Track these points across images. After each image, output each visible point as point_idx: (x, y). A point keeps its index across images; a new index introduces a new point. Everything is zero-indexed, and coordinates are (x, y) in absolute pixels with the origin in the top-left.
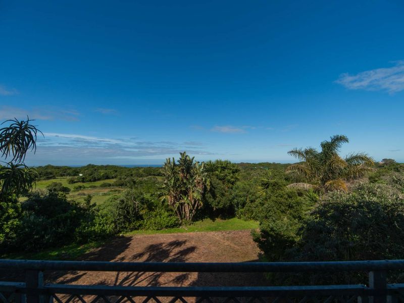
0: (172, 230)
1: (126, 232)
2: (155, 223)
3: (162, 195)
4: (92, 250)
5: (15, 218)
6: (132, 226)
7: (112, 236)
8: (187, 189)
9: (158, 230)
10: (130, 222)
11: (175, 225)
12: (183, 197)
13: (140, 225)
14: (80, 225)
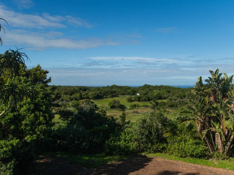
0: (199, 161)
1: (150, 153)
2: (178, 149)
3: (186, 120)
4: (114, 162)
5: (44, 124)
6: (154, 147)
7: (135, 153)
8: (218, 115)
9: (181, 157)
10: (152, 144)
11: (203, 156)
12: (215, 124)
13: (164, 148)
14: (109, 138)
